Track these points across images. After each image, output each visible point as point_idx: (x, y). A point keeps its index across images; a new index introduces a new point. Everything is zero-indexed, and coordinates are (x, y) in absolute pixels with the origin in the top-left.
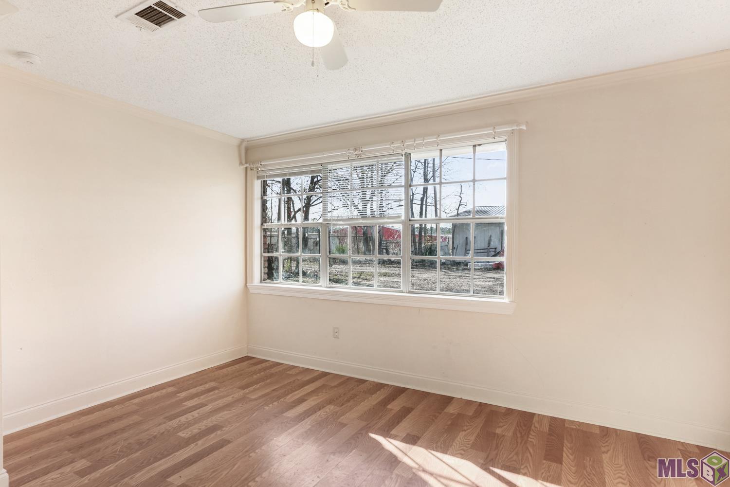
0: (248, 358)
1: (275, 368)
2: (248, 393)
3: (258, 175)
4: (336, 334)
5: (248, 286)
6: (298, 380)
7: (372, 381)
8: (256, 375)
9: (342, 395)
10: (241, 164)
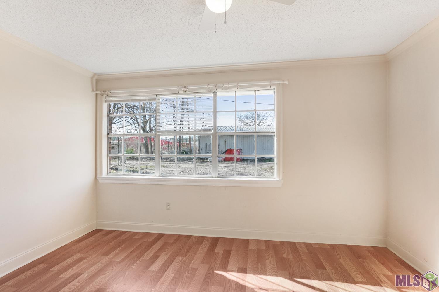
0: (97, 231)
1: (123, 235)
2: (112, 258)
3: (106, 99)
4: (168, 206)
5: (98, 178)
6: (145, 242)
7: (195, 236)
8: (111, 242)
9: (182, 249)
10: (93, 90)
